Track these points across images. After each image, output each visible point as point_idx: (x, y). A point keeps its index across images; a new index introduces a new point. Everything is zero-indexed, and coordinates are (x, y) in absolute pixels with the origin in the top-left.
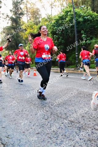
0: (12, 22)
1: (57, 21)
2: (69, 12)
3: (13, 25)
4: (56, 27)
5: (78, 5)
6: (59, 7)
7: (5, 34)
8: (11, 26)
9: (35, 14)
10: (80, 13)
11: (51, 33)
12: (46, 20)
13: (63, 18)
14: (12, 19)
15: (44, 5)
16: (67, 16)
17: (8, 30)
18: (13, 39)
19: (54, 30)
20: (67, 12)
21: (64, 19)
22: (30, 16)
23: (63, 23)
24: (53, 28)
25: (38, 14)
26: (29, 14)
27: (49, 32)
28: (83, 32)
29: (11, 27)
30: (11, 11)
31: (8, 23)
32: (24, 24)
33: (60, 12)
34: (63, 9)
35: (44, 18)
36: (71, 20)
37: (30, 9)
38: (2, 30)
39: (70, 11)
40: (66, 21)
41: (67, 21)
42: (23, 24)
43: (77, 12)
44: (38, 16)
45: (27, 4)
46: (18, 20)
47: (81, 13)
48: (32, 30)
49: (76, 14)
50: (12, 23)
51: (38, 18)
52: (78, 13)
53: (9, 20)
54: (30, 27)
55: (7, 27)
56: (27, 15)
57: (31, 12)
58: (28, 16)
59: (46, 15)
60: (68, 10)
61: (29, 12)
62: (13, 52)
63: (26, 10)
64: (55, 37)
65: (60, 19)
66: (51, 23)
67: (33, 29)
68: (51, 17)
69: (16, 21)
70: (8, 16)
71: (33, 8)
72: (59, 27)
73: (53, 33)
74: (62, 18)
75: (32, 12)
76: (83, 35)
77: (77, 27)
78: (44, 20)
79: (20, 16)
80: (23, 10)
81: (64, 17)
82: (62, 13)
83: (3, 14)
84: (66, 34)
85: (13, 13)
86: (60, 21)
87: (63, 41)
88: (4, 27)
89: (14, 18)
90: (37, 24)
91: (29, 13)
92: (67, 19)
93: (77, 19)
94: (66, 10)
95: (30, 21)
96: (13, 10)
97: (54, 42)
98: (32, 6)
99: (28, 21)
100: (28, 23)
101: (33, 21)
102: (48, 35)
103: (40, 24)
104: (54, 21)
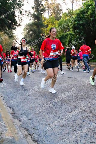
0: (34, 18)
1: (78, 15)
2: (90, 6)
3: (35, 22)
4: (77, 22)
6: (80, 1)
7: (27, 31)
9: (56, 10)
11: (72, 27)
12: (67, 15)
14: (34, 15)
16: (88, 9)
17: (31, 26)
18: (35, 35)
19: (75, 24)
20: (88, 6)
21: (85, 13)
22: (51, 11)
23: (85, 18)
25: (59, 9)
26: (50, 10)
27: (70, 27)
29: (33, 23)
30: (33, 8)
31: (30, 20)
32: (45, 20)
33: (81, 6)
34: (85, 3)
35: (65, 13)
36: (92, 13)
37: (51, 5)
38: (25, 27)
39: (92, 5)
40: (87, 15)
41: (89, 15)
44: (59, 11)
45: (48, 1)
46: (40, 17)
48: (54, 26)
51: (59, 13)
53: (31, 17)
54: (52, 22)
55: (29, 24)
56: (48, 11)
57: (52, 8)
58: (49, 12)
59: (67, 10)
60: (90, 3)
61: (50, 8)
62: (35, 47)
63: (47, 6)
64: (76, 31)
65: (81, 14)
66: (72, 18)
67: (54, 24)
68: (72, 11)
70: (30, 13)
71: (54, 4)
72: (80, 21)
73: (74, 28)
74: (83, 12)
75: (54, 8)
78: (66, 15)
79: (42, 12)
80: (45, 6)
81: (85, 11)
82: (83, 7)
83: (26, 11)
84: (88, 29)
85: (34, 10)
86: (81, 16)
87: (84, 35)
88: (27, 24)
89: (36, 15)
90: (58, 20)
92: (89, 13)
94: (87, 4)
95: (51, 16)
96: (35, 7)
97: (75, 36)
98: (53, 2)
99: (49, 17)
100: (50, 19)
101: (54, 17)
102: (69, 30)
103: (61, 19)
104: (75, 16)
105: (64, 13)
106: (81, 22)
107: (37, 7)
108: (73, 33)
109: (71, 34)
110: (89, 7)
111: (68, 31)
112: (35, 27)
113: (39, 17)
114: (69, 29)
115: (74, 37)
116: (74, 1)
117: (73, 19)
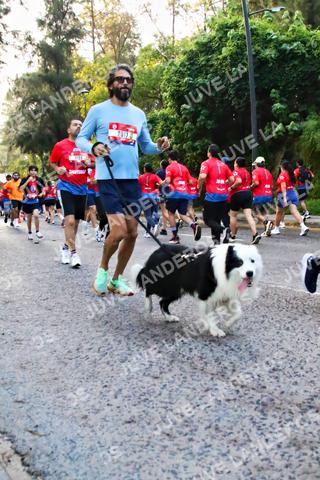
0: (46, 59)
1: (192, 57)
2: (231, 28)
3: (47, 70)
4: (187, 79)
5: (262, 4)
6: (197, 10)
7: (20, 100)
8: (41, 73)
9: (120, 33)
10: (268, 31)
11: (172, 95)
12: (156, 55)
13: (211, 47)
14: (43, 49)
15: (149, 4)
16: (223, 40)
17: (32, 86)
19: (180, 86)
20: (224, 28)
21: (213, 52)
22: (103, 39)
23: (212, 65)
24: (178, 82)
25: (129, 33)
26: (99, 35)
27: (165, 94)
28: (278, 96)
29: (40, 76)
30: (41, 23)
31: (31, 62)
33: (202, 27)
34: (213, 19)
35: (150, 46)
36: (237, 53)
37: (103, 18)
38: (12, 86)
39: (235, 26)
40: (220, 57)
41: (225, 58)
42: (81, 65)
43: (256, 29)
44: (128, 40)
45: (92, 2)
46: (65, 54)
47: (271, 32)
49: (253, 34)
50: (44, 62)
51: (129, 47)
52: (260, 32)
53: (34, 52)
54: (103, 76)
55: (26, 77)
56: (94, 38)
57: (107, 27)
58: (97, 40)
59: (156, 36)
60: (230, 21)
61: (100, 27)
63: (90, 20)
64: (185, 109)
65: (201, 52)
66: (172, 64)
68: (170, 43)
69: (56, 57)
70: (29, 39)
71: (112, 13)
72: (196, 76)
73: (179, 98)
74: (206, 48)
75: (111, 28)
76: (277, 105)
77: (256, 78)
78: (150, 53)
79: (71, 41)
80: (81, 21)
81: (215, 45)
82: (208, 30)
83: (15, 33)
84: (222, 102)
85: (46, 29)
86: (202, 59)
87: (209, 122)
88: (19, 77)
91: (99, 31)
92: (225, 51)
93: (258, 53)
94: (220, 21)
95: (103, 55)
96: (48, 22)
97: (180, 125)
98: (110, 7)
99: (95, 58)
100: (98, 64)
101: (112, 58)
102: (161, 105)
103: (136, 65)
104: (182, 58)
105: (144, 46)
106: (200, 80)
107: (55, 20)
108: (173, 114)
109: (165, 118)
110: (227, 32)
111: (159, 108)
112: (46, 88)
113: (63, 57)
114: (161, 99)
115: (177, 128)
116: (181, 10)
117: (173, 68)
